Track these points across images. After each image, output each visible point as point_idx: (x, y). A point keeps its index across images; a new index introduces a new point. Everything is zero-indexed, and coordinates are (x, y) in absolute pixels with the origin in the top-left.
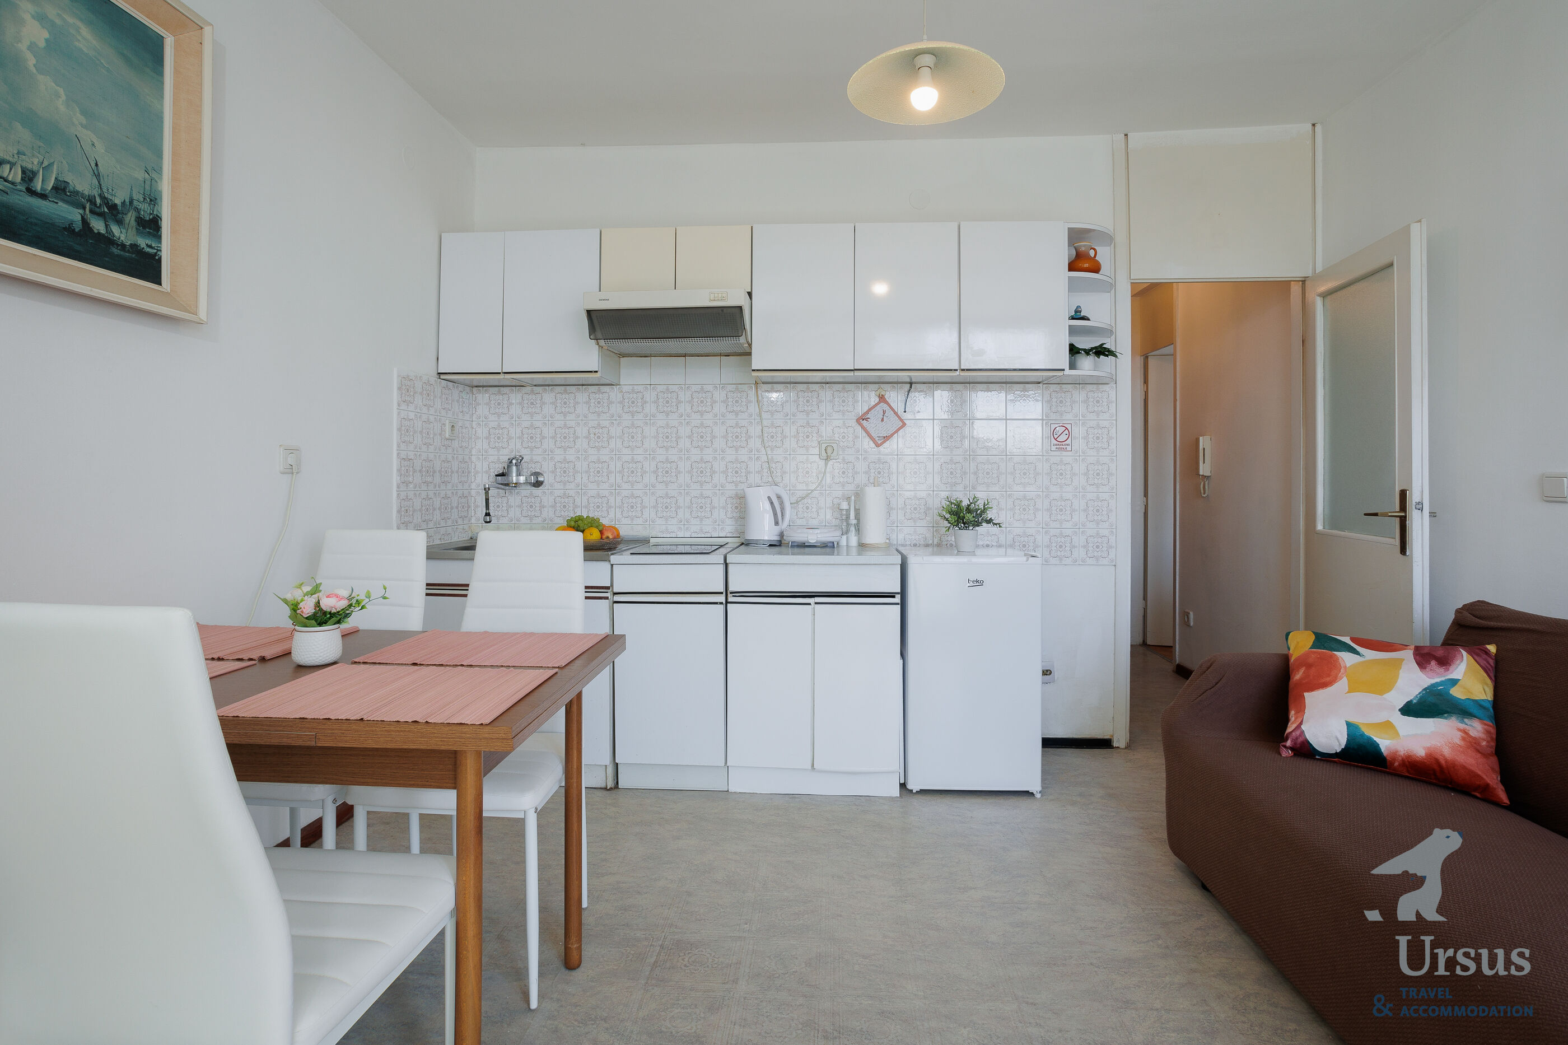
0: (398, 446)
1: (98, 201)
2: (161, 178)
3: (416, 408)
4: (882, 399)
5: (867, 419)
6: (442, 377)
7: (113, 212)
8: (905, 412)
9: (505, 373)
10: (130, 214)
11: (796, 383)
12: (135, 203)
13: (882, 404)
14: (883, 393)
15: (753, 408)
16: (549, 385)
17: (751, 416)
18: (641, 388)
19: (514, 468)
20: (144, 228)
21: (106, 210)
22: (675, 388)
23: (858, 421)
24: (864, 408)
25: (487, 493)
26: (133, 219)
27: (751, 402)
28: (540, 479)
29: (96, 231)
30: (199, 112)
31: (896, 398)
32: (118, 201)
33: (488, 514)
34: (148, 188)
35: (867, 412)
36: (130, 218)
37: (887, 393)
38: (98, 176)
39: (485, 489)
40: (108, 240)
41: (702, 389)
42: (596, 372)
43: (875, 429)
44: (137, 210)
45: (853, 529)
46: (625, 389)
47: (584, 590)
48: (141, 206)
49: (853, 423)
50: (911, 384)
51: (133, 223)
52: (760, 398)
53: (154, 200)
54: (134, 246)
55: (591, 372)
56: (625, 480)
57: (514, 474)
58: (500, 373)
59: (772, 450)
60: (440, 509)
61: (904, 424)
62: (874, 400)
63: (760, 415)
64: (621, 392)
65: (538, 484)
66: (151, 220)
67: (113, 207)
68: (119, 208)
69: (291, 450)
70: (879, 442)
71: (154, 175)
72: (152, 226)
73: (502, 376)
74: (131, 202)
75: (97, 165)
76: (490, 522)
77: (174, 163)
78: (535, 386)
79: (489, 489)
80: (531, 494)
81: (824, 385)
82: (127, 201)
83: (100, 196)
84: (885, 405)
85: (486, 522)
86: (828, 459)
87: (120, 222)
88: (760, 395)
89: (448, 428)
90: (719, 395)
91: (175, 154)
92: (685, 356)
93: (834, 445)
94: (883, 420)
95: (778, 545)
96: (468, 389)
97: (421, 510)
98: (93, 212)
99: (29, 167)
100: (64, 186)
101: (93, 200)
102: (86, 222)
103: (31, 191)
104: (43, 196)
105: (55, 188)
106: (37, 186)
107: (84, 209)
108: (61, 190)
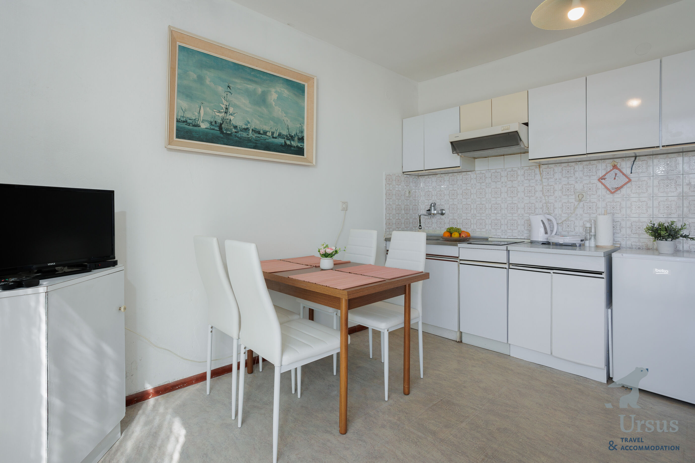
0: (386, 200)
1: (288, 136)
2: (304, 125)
3: (393, 186)
4: (615, 167)
5: (604, 179)
6: (405, 173)
7: (291, 138)
8: (631, 173)
9: (425, 170)
10: (296, 137)
11: (561, 163)
13: (615, 170)
14: (616, 164)
15: (538, 177)
16: (447, 173)
17: (537, 181)
18: (484, 172)
19: (433, 207)
20: (300, 140)
21: (290, 138)
22: (499, 170)
23: (599, 180)
24: (601, 173)
25: (420, 217)
26: (297, 138)
27: (536, 174)
28: (444, 212)
29: (288, 144)
30: (313, 103)
31: (625, 166)
32: (293, 135)
33: (420, 226)
34: (301, 129)
35: (605, 175)
36: (296, 139)
37: (619, 164)
38: (288, 129)
39: (419, 216)
40: (291, 146)
41: (512, 170)
42: (459, 167)
43: (609, 184)
44: (298, 136)
45: (593, 238)
46: (477, 172)
47: (425, 255)
48: (299, 134)
49: (596, 181)
50: (636, 157)
51: (297, 140)
52: (541, 172)
53: (302, 132)
54: (297, 146)
55: (457, 167)
56: (478, 212)
57: (433, 210)
58: (423, 170)
59: (548, 197)
60: (404, 223)
61: (630, 180)
62: (609, 168)
63: (541, 181)
64: (476, 174)
65: (442, 214)
66: (301, 138)
67: (292, 137)
68: (293, 136)
69: (344, 203)
70: (613, 191)
71: (302, 125)
72: (301, 139)
73: (424, 171)
74: (296, 134)
75: (288, 126)
76: (421, 229)
77: (307, 119)
78: (442, 174)
79: (420, 216)
80: (440, 218)
81: (578, 163)
82: (295, 134)
83: (289, 134)
84: (617, 171)
85: (420, 229)
86: (580, 201)
87: (293, 140)
88: (541, 171)
89: (407, 193)
90: (520, 172)
91: (307, 117)
92: (504, 155)
93: (584, 194)
94: (615, 179)
95: (547, 244)
96: (417, 177)
97: (395, 224)
98: (287, 139)
99: (273, 131)
100: (281, 134)
101: (287, 136)
102: (285, 142)
103: (273, 137)
104: (276, 138)
105: (278, 135)
106: (275, 136)
107: (285, 139)
108: (280, 135)
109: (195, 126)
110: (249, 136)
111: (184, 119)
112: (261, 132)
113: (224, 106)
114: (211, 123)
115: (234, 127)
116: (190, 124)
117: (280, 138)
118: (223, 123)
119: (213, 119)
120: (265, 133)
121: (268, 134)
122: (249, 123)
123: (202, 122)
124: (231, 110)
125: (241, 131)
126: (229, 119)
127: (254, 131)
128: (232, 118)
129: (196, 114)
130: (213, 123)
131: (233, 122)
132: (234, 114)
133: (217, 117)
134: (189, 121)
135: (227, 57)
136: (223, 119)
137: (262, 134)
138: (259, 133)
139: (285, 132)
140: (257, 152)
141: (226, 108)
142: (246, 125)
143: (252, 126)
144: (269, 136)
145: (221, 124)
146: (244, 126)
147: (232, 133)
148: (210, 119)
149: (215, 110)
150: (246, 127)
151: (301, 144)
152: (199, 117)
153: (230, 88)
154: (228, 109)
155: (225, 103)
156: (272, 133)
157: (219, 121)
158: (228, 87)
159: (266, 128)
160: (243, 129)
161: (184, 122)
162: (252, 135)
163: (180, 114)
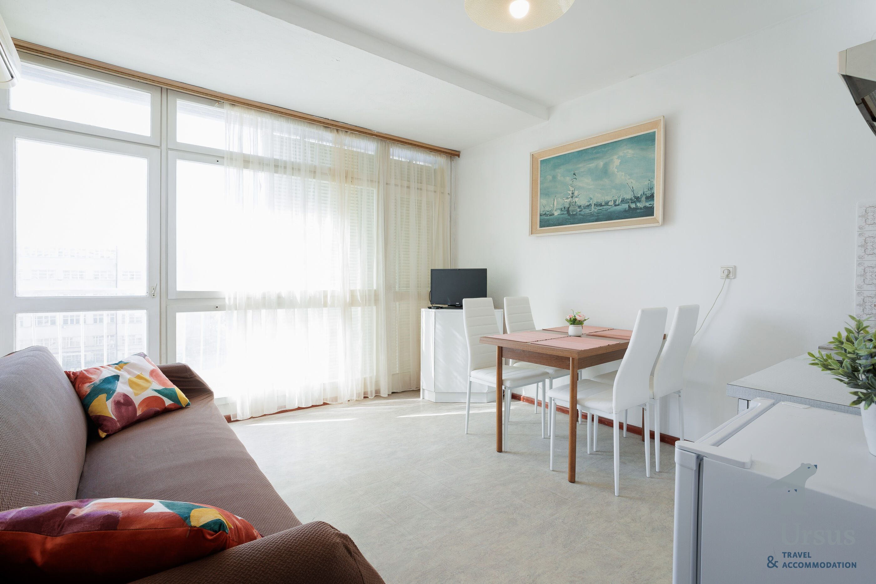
1: (633, 198)
2: (654, 180)
10: (643, 197)
12: (645, 193)
20: (648, 199)
21: (636, 200)
29: (632, 208)
32: (639, 195)
34: (649, 185)
36: (643, 198)
38: (633, 191)
40: (636, 209)
44: (646, 195)
48: (647, 193)
53: (651, 188)
54: (645, 207)
66: (651, 196)
67: (638, 198)
68: (640, 197)
71: (652, 180)
74: (644, 193)
75: (633, 188)
77: (657, 171)
82: (642, 194)
83: (634, 197)
87: (640, 202)
91: (657, 169)
98: (631, 203)
99: (615, 199)
100: (624, 199)
101: (631, 199)
102: (629, 206)
103: (615, 205)
104: (618, 205)
105: (621, 201)
106: (617, 203)
107: (629, 203)
108: (623, 201)
109: (551, 215)
110: (591, 211)
111: (544, 213)
112: (603, 204)
113: (570, 192)
114: (561, 210)
115: (579, 207)
116: (548, 215)
117: (624, 203)
118: (570, 207)
119: (563, 206)
120: (607, 204)
121: (610, 204)
122: (591, 199)
123: (555, 211)
124: (576, 193)
125: (584, 208)
126: (575, 201)
127: (596, 205)
128: (577, 200)
129: (552, 206)
130: (563, 209)
131: (578, 203)
132: (579, 195)
133: (565, 204)
134: (547, 213)
135: (571, 150)
136: (570, 204)
137: (603, 206)
138: (601, 205)
139: (629, 196)
140: (596, 224)
141: (572, 193)
142: (589, 201)
143: (595, 201)
144: (611, 206)
145: (569, 208)
146: (587, 204)
147: (577, 213)
148: (560, 207)
149: (564, 198)
150: (588, 204)
151: (650, 203)
152: (553, 208)
153: (575, 175)
154: (573, 193)
155: (572, 189)
156: (614, 201)
157: (567, 206)
158: (574, 174)
159: (608, 198)
160: (586, 206)
161: (544, 214)
162: (594, 210)
163: (542, 210)
